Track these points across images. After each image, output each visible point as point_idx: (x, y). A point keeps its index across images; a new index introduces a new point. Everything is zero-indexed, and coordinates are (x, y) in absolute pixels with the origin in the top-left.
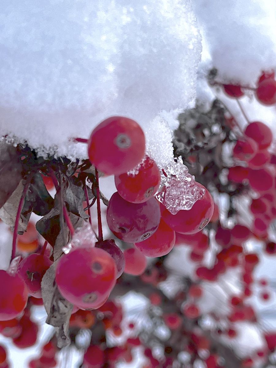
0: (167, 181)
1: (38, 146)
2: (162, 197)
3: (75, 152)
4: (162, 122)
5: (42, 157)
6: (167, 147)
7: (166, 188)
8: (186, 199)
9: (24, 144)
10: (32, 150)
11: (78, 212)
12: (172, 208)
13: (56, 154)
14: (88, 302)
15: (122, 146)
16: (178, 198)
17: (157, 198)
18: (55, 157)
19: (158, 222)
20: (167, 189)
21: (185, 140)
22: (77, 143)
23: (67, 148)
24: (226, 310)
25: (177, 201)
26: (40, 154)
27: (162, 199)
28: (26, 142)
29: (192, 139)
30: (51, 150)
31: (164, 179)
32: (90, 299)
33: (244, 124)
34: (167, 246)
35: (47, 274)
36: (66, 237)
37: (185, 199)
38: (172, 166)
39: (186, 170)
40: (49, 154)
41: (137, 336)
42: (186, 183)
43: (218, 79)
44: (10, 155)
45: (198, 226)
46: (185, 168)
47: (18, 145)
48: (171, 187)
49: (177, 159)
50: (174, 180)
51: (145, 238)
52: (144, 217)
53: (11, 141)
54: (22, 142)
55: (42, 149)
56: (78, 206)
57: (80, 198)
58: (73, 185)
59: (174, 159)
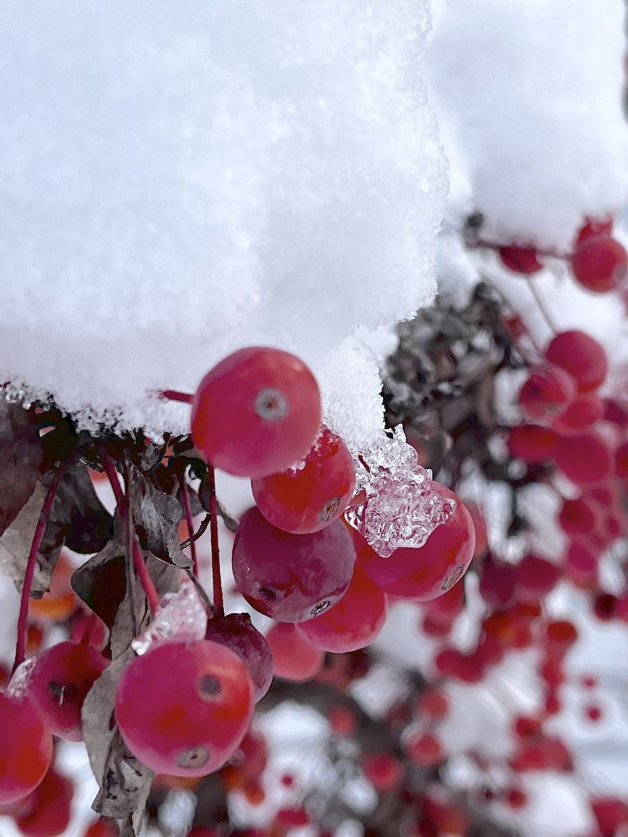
0: (369, 481)
1: (79, 408)
2: (357, 515)
3: (162, 420)
4: (358, 349)
5: (87, 432)
6: (370, 407)
7: (367, 497)
8: (414, 523)
9: (47, 402)
10: (64, 416)
11: (168, 553)
12: (381, 544)
13: (118, 425)
14: (188, 767)
15: (268, 415)
16: (394, 521)
17: (347, 520)
18: (118, 432)
19: (349, 576)
20: (370, 500)
21: (411, 376)
22: (166, 402)
23: (144, 412)
24: (503, 745)
25: (391, 526)
26: (83, 424)
27: (359, 521)
28: (52, 396)
29: (427, 373)
30: (108, 415)
31: (363, 476)
32: (192, 760)
33: (544, 335)
34: (367, 628)
35: (94, 692)
36: (139, 607)
37: (410, 523)
38: (381, 449)
39: (413, 455)
40: (102, 425)
41: (300, 802)
42: (412, 487)
43: (486, 234)
44: (15, 427)
45: (437, 583)
46: (409, 451)
47: (33, 404)
48: (378, 496)
49: (392, 432)
50: (385, 478)
51: (319, 612)
52: (316, 565)
53: (17, 395)
54: (43, 399)
55: (88, 413)
56: (166, 540)
57: (172, 522)
58: (155, 491)
59: (386, 432)
